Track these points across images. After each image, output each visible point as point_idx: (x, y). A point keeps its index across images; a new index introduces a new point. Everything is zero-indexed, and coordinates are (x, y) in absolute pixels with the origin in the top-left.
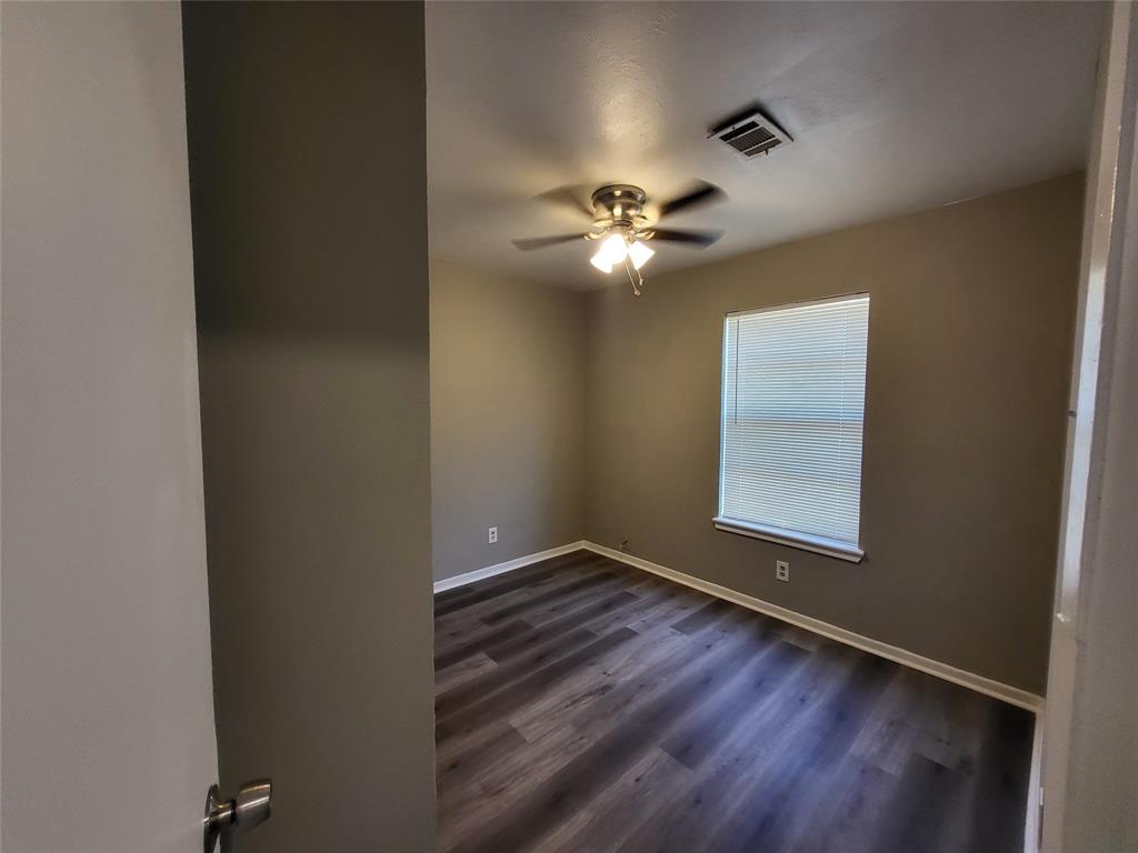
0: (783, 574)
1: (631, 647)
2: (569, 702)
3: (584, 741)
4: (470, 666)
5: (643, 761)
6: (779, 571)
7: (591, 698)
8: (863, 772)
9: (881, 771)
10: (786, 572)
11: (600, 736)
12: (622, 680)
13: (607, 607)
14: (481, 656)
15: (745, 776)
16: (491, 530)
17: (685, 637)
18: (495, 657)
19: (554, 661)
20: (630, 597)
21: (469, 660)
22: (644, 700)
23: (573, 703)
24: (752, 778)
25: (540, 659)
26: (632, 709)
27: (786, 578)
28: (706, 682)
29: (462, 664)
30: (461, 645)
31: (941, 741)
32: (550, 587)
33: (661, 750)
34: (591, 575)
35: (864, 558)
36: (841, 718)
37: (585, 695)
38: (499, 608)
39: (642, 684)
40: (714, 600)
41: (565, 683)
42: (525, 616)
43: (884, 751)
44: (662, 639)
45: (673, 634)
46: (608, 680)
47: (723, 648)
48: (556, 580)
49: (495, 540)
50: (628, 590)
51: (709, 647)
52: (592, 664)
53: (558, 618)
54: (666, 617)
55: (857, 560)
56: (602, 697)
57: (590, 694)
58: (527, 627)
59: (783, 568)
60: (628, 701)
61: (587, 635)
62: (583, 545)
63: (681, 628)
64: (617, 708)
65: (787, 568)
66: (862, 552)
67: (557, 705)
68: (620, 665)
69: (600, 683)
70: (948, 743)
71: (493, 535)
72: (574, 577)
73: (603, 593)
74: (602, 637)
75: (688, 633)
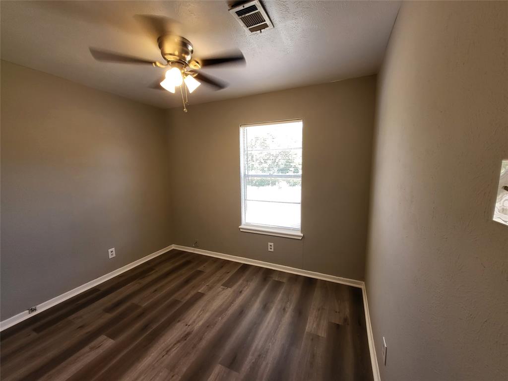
0: (271, 249)
1: (201, 303)
2: (164, 353)
3: (174, 378)
4: (92, 349)
5: (211, 377)
6: (269, 247)
7: (178, 344)
8: (312, 340)
9: (319, 336)
10: (272, 247)
11: (184, 369)
12: (197, 327)
13: (187, 282)
14: (103, 337)
15: (264, 363)
16: (110, 250)
17: (229, 289)
18: (112, 336)
19: (154, 326)
20: (200, 272)
21: (92, 344)
22: (210, 335)
23: (168, 351)
24: (267, 364)
25: (145, 328)
26: (203, 343)
27: (272, 250)
28: (241, 313)
29: (87, 349)
30: (87, 333)
31: (336, 312)
32: (153, 276)
33: (220, 365)
34: (177, 264)
35: (303, 237)
36: (300, 314)
37: (175, 344)
38: (117, 299)
39: (208, 325)
40: (241, 265)
41: (162, 340)
42: (135, 300)
43: (318, 325)
44: (218, 294)
45: (223, 289)
46: (188, 329)
47: (248, 290)
48: (157, 271)
49: (114, 255)
50: (199, 269)
51: (241, 292)
52: (179, 321)
53: (159, 295)
54: (219, 281)
55: (300, 238)
56: (185, 342)
57: (178, 342)
58: (136, 306)
59: (271, 246)
60: (201, 339)
61: (176, 302)
62: (173, 247)
63: (227, 285)
64: (195, 346)
65: (273, 246)
66: (302, 235)
67: (157, 357)
68: (195, 317)
69: (185, 331)
70: (339, 312)
71: (112, 253)
72: (168, 267)
73: (185, 273)
74: (185, 302)
75: (230, 287)
